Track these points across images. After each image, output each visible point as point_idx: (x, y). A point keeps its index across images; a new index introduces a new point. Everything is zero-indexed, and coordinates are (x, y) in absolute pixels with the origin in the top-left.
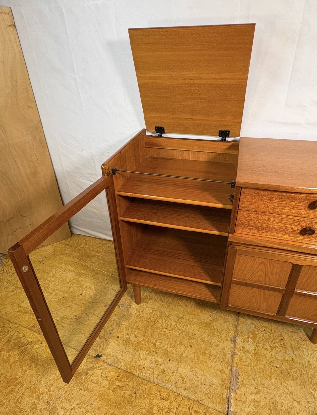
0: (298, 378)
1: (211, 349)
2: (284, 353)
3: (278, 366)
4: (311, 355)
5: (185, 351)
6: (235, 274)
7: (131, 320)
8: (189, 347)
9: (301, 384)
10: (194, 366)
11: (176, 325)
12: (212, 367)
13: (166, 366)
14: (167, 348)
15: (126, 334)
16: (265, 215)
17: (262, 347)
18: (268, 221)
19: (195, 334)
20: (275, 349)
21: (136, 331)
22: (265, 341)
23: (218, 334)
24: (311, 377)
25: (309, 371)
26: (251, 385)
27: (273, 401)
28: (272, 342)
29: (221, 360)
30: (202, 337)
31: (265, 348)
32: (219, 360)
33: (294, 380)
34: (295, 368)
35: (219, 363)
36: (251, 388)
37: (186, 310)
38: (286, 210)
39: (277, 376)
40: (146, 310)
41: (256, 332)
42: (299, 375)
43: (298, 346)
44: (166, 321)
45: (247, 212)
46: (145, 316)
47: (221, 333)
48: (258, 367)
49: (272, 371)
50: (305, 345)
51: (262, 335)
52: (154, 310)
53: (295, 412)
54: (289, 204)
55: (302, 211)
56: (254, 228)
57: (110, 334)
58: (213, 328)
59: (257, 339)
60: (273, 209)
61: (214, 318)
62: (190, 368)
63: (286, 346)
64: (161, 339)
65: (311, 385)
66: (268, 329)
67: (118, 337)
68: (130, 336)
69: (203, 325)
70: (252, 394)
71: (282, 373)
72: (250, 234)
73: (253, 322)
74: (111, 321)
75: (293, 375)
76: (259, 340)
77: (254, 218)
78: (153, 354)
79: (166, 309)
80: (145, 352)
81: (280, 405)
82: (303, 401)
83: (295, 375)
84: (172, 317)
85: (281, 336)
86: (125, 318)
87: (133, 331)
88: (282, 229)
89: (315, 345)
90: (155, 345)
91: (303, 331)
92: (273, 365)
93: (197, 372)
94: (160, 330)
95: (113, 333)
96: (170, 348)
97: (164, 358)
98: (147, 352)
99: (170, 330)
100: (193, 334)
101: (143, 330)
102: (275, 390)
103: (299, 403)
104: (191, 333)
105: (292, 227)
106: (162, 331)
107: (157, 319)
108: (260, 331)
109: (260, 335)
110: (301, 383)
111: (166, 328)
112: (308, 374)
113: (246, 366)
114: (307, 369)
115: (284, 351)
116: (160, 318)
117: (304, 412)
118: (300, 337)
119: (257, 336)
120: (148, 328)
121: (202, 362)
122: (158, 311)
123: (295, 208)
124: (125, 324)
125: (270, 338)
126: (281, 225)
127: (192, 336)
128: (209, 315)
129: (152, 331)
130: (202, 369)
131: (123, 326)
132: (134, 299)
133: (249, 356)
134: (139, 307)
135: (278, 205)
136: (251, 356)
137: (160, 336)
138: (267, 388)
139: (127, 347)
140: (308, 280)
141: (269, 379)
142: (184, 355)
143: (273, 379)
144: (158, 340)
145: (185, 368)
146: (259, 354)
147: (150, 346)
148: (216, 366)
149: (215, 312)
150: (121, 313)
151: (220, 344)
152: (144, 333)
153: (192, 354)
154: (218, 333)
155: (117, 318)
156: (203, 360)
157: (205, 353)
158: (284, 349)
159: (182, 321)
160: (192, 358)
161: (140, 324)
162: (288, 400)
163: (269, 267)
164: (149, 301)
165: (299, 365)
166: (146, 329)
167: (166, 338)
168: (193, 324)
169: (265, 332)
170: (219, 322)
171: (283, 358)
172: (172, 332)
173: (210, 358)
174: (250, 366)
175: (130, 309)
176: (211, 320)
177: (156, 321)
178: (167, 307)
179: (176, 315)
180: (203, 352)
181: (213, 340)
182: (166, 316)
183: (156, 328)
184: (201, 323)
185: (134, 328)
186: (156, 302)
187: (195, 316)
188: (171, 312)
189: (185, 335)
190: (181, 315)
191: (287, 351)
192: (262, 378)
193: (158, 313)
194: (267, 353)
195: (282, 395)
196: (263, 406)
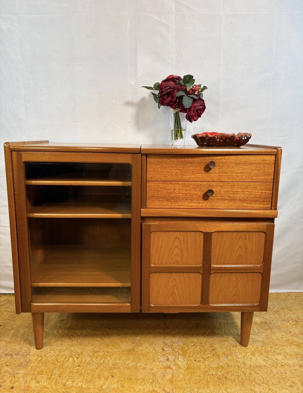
0: (236, 380)
1: (138, 374)
2: (218, 361)
3: (214, 373)
4: (244, 357)
5: (105, 383)
6: (152, 260)
7: (30, 367)
8: (110, 377)
9: (239, 384)
11: (92, 359)
12: (141, 390)
14: (82, 384)
16: (170, 183)
17: (195, 360)
18: (174, 189)
19: (116, 363)
20: (208, 359)
21: (38, 376)
22: (196, 355)
23: (143, 358)
24: (249, 375)
25: (246, 371)
28: (203, 354)
29: (151, 381)
30: (125, 365)
31: (197, 361)
32: (148, 382)
33: (232, 382)
34: (231, 372)
35: (148, 384)
37: (103, 343)
38: (187, 176)
39: (214, 383)
40: (51, 354)
41: (186, 349)
42: (236, 377)
43: (230, 352)
44: (78, 359)
45: (154, 182)
46: (49, 359)
48: (193, 379)
49: (208, 379)
50: (237, 349)
51: (192, 350)
52: (62, 351)
54: (189, 169)
55: (200, 174)
56: (163, 200)
58: (137, 353)
60: (176, 176)
61: (137, 344)
63: (218, 354)
64: (73, 377)
65: (249, 382)
66: (198, 343)
67: (12, 388)
68: (29, 384)
69: (125, 353)
71: (219, 379)
72: (161, 207)
75: (231, 378)
76: (189, 355)
77: (162, 188)
79: (78, 347)
83: (233, 377)
84: (85, 354)
85: (212, 346)
86: (22, 366)
87: (34, 377)
88: (188, 197)
89: (247, 348)
90: (65, 385)
91: (232, 339)
92: (208, 374)
94: (71, 368)
95: (4, 385)
96: (85, 384)
99: (84, 367)
100: (114, 363)
101: (47, 373)
104: (111, 364)
105: (195, 192)
106: (74, 369)
107: (66, 358)
108: (190, 347)
109: (190, 350)
112: (245, 374)
113: (180, 381)
114: (243, 370)
115: (218, 359)
116: (70, 357)
118: (231, 344)
119: (187, 351)
120: (54, 371)
121: (128, 389)
122: (67, 351)
123: (194, 173)
124: (22, 372)
125: (201, 351)
126: (186, 192)
127: (113, 367)
128: (131, 342)
129: (60, 372)
131: (18, 375)
133: (182, 371)
134: (41, 352)
135: (180, 172)
136: (183, 371)
137: (71, 375)
140: (220, 250)
141: (206, 388)
142: (104, 387)
143: (211, 386)
144: (69, 380)
146: (192, 367)
147: (59, 388)
148: (145, 388)
149: (137, 339)
150: (15, 362)
151: (148, 366)
152: (50, 377)
153: (115, 383)
155: (10, 369)
156: (129, 387)
157: (131, 379)
158: (217, 357)
160: (114, 388)
161: (44, 368)
163: (183, 242)
164: (55, 344)
165: (235, 368)
166: (52, 372)
167: (79, 376)
168: (113, 355)
169: (194, 346)
170: (144, 346)
171: (217, 365)
172: (87, 368)
173: (137, 382)
174: (185, 381)
175: (28, 356)
176: (134, 347)
177: (65, 361)
178: (79, 345)
179: (91, 351)
180: (128, 379)
181: (138, 365)
182: (78, 354)
183: (65, 368)
184: (123, 351)
185: (35, 373)
186: (63, 342)
187: (114, 346)
188: (84, 348)
189: (104, 367)
190: (97, 349)
191: (221, 358)
192: (199, 388)
193: (67, 353)
194: (200, 365)
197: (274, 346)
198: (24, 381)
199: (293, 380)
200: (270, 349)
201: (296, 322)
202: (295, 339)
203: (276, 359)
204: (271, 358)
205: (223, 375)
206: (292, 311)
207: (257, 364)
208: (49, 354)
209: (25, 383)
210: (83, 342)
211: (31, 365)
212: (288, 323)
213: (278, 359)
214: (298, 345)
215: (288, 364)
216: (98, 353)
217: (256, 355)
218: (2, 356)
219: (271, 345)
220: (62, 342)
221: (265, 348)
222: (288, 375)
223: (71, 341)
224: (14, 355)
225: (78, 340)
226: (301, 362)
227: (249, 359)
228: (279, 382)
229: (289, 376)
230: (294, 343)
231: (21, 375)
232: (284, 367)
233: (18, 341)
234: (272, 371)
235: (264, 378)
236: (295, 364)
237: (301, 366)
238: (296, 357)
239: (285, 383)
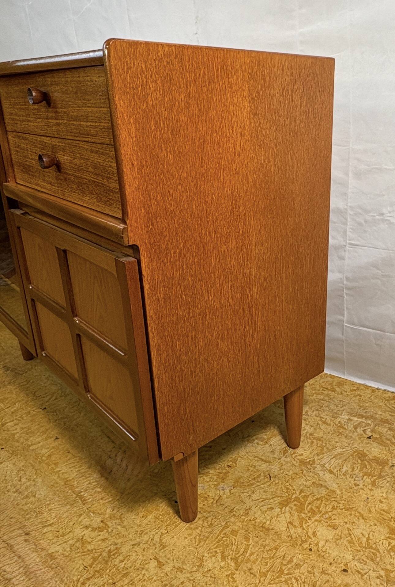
9: (195, 538)
24: (229, 533)
25: (235, 523)
27: (112, 549)
34: (210, 513)
36: (95, 519)
43: (251, 482)
50: (268, 484)
63: (227, 476)
65: (215, 544)
70: (87, 527)
81: (121, 558)
82: (171, 565)
91: (284, 463)
102: (136, 534)
103: (160, 565)
110: (197, 537)
112: (226, 527)
114: (232, 519)
115: (214, 483)
117: (155, 581)
118: (269, 471)
138: (124, 527)
158: (219, 479)
162: (143, 556)
165: (224, 509)
169: (208, 448)
171: (202, 493)
191: (223, 484)
195: (141, 545)
196: (88, 550)
197: (342, 509)
200: (330, 510)
203: (314, 533)
204: (308, 526)
207: (268, 522)
213: (319, 534)
215: (323, 554)
217: (288, 508)
219: (339, 503)
221: (321, 503)
222: (298, 571)
227: (265, 508)
229: (297, 575)
232: (310, 555)
234: (276, 549)
235: (249, 552)
236: (339, 561)
237: (345, 570)
238: (359, 548)
239: (272, 582)
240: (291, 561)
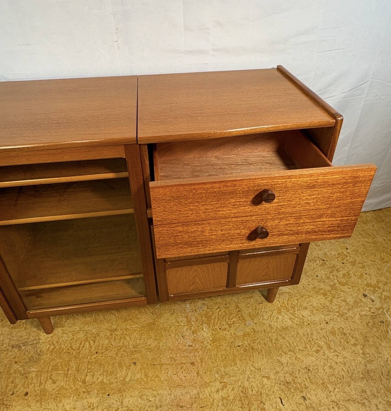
0: (263, 349)
1: (161, 357)
2: (244, 326)
3: (240, 344)
5: (127, 374)
7: (42, 361)
8: (133, 365)
9: (266, 355)
10: (144, 388)
11: (110, 342)
13: (106, 404)
14: (103, 379)
15: (39, 384)
19: (137, 344)
20: (234, 326)
21: (53, 374)
22: (221, 321)
23: (166, 334)
24: (275, 342)
25: (272, 336)
26: (215, 380)
27: (242, 389)
28: (229, 318)
30: (147, 346)
31: (223, 329)
33: (259, 353)
34: (258, 339)
36: (216, 384)
39: (241, 357)
40: (63, 338)
41: (210, 313)
42: (263, 346)
43: (256, 312)
44: (94, 343)
46: (63, 346)
47: (169, 330)
48: (219, 355)
49: (235, 353)
50: (263, 308)
51: (217, 314)
52: (76, 332)
53: (267, 390)
57: (13, 394)
58: (158, 328)
59: (213, 321)
61: (157, 315)
62: (139, 393)
63: (244, 317)
64: (92, 370)
65: (276, 351)
66: (222, 304)
67: (27, 394)
68: (45, 386)
69: (146, 329)
70: (218, 391)
71: (245, 351)
73: (204, 302)
74: (11, 375)
75: (257, 348)
78: (84, 397)
79: (92, 325)
80: (71, 398)
81: (250, 390)
82: (272, 374)
83: (260, 347)
84: (102, 334)
85: (237, 307)
86: (34, 361)
87: (49, 375)
89: (273, 304)
90: (84, 382)
91: (258, 293)
92: (235, 346)
93: (148, 394)
94: (89, 357)
95: (17, 391)
96: (106, 378)
97: (100, 395)
98: (75, 397)
99: (102, 353)
100: (135, 345)
101: (63, 368)
102: (242, 374)
103: (268, 378)
104: (132, 346)
106: (92, 358)
107: (81, 344)
108: (214, 310)
109: (214, 315)
110: (267, 354)
111: (97, 352)
112: (271, 340)
114: (270, 335)
115: (243, 324)
116: (86, 341)
117: (275, 386)
118: (257, 301)
119: (212, 317)
120: (70, 363)
121: (152, 378)
122: (82, 332)
124: (35, 370)
125: (226, 314)
127: (134, 350)
128: (151, 313)
129: (77, 365)
130: (153, 388)
131: (31, 375)
132: (41, 328)
134: (52, 337)
137: (89, 367)
138: (233, 376)
139: (42, 404)
141: (233, 365)
142: (127, 380)
143: (238, 362)
144: (88, 374)
145: (132, 397)
146: (218, 339)
147: (78, 387)
149: (157, 307)
152: (66, 372)
153: (138, 372)
154: (165, 332)
155: (20, 366)
156: (153, 376)
157: (154, 365)
158: (242, 321)
159: (117, 334)
160: (138, 379)
162: (257, 380)
164: (66, 323)
165: (261, 333)
166: (68, 365)
167: (98, 367)
168: (133, 333)
169: (219, 309)
170: (165, 318)
171: (244, 332)
172: (106, 354)
173: (161, 368)
174: (211, 358)
175: (39, 345)
176: (154, 319)
177: (81, 348)
178: (94, 322)
179: (107, 329)
180: (151, 364)
181: (161, 344)
182: (94, 335)
183: (82, 357)
184: (142, 327)
185: (50, 370)
186: (76, 321)
187: (133, 320)
188: (100, 327)
189: (124, 352)
190: (114, 327)
191: (247, 322)
192: (225, 366)
193: (81, 335)
194: (226, 334)
195: (250, 377)
196: (233, 400)
197: (300, 298)
198: (39, 382)
199: (319, 342)
200: (297, 302)
201: (322, 261)
202: (322, 286)
203: (303, 316)
204: (298, 315)
205: (249, 344)
206: (319, 246)
207: (283, 325)
208: (61, 339)
209: (40, 385)
210: (97, 317)
211: (43, 359)
212: (315, 264)
213: (304, 315)
214: (325, 295)
215: (314, 322)
216: (115, 332)
217: (283, 313)
218: (8, 350)
219: (297, 296)
220: (74, 320)
221: (291, 302)
222: (314, 336)
223: (84, 318)
224: (22, 345)
225: (92, 315)
226: (327, 317)
227: (275, 320)
228: (306, 347)
229: (315, 338)
230: (321, 291)
231: (34, 375)
232: (311, 326)
233: (23, 323)
234: (298, 333)
235: (291, 343)
236: (322, 321)
237: (327, 323)
238: (322, 310)
239: (311, 348)
240: (308, 334)
